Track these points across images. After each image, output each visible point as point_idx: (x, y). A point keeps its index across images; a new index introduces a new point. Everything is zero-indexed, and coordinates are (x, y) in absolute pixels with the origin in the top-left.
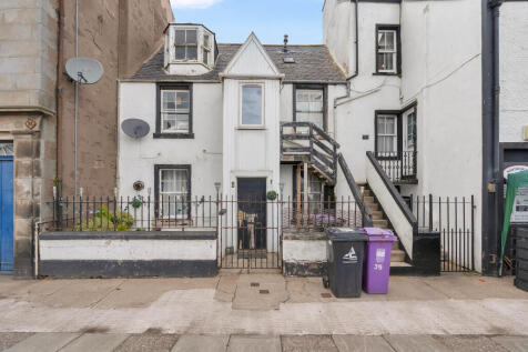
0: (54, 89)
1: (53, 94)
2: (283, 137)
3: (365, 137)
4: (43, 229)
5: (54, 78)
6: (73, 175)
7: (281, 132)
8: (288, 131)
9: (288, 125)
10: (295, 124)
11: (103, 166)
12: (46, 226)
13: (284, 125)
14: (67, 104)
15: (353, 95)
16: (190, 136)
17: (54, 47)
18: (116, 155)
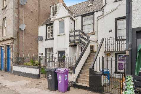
0: (17, 33)
1: (17, 34)
2: (70, 36)
3: (111, 31)
4: (14, 64)
5: (17, 30)
6: (22, 52)
7: (70, 35)
8: (72, 34)
9: (72, 32)
10: (75, 31)
11: (33, 49)
12: (15, 63)
13: (70, 32)
14: (21, 35)
15: (105, 14)
16: (53, 39)
17: (17, 23)
18: (38, 46)
